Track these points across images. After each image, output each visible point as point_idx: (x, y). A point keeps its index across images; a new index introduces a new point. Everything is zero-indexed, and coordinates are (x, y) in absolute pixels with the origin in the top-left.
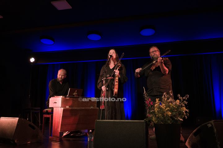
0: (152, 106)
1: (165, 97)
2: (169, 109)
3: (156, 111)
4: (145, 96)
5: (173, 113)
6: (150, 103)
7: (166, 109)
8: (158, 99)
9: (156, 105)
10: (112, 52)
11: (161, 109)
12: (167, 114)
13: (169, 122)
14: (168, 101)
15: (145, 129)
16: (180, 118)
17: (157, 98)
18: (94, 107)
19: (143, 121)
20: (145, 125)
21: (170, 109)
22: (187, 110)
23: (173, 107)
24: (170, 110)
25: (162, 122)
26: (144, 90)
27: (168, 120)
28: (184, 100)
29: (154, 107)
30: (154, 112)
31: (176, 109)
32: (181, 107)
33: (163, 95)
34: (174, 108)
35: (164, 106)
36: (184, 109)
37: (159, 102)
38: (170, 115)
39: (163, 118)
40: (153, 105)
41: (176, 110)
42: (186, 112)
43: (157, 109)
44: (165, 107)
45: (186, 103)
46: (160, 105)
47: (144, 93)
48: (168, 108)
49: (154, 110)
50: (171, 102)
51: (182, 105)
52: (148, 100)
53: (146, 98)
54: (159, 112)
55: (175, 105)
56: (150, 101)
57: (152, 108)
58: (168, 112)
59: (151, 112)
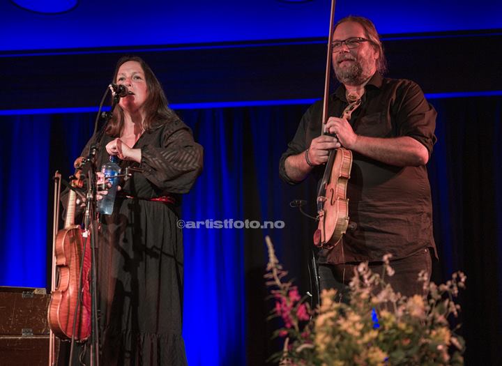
0: (302, 324)
1: (362, 286)
2: (377, 339)
3: (322, 347)
4: (273, 279)
5: (394, 354)
6: (294, 313)
7: (366, 338)
8: (332, 292)
9: (320, 320)
10: (130, 74)
11: (342, 338)
12: (367, 361)
14: (375, 300)
17: (328, 289)
18: (36, 334)
21: (381, 338)
22: (454, 340)
23: (395, 327)
24: (385, 341)
26: (271, 251)
28: (445, 295)
29: (312, 328)
30: (313, 351)
31: (410, 336)
32: (432, 328)
33: (353, 275)
34: (401, 335)
35: (354, 324)
36: (443, 337)
37: (336, 305)
40: (307, 318)
41: (406, 343)
42: (452, 349)
43: (328, 339)
44: (360, 327)
45: (454, 308)
46: (341, 321)
47: (270, 265)
48: (374, 334)
49: (311, 341)
50: (389, 306)
51: (433, 319)
52: (284, 298)
53: (276, 288)
54: (334, 353)
55: (402, 321)
56: (295, 304)
57: (304, 334)
58: (372, 349)
59: (299, 350)
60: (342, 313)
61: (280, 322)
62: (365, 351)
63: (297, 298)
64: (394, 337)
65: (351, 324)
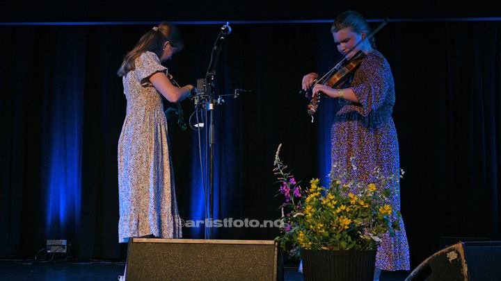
0: (297, 199)
2: (345, 210)
3: (310, 214)
4: (279, 171)
5: (355, 221)
6: (291, 193)
7: (338, 210)
8: (318, 180)
9: (308, 199)
11: (322, 210)
12: (339, 224)
13: (343, 244)
15: (275, 266)
16: (374, 235)
17: (315, 179)
19: (271, 242)
20: (276, 252)
21: (348, 210)
23: (357, 204)
24: (350, 212)
25: (326, 246)
26: (277, 152)
27: (340, 239)
29: (303, 201)
30: (304, 217)
31: (365, 210)
34: (361, 208)
35: (331, 201)
37: (319, 189)
38: (346, 227)
39: (327, 234)
40: (300, 196)
43: (313, 210)
44: (335, 203)
46: (322, 199)
47: (276, 162)
48: (343, 207)
49: (301, 210)
52: (285, 183)
53: (280, 176)
54: (318, 218)
55: (362, 199)
56: (292, 187)
57: (298, 207)
58: (341, 217)
59: (295, 216)
60: (323, 193)
61: (282, 198)
62: (337, 218)
63: (295, 183)
64: (356, 209)
65: (328, 200)
